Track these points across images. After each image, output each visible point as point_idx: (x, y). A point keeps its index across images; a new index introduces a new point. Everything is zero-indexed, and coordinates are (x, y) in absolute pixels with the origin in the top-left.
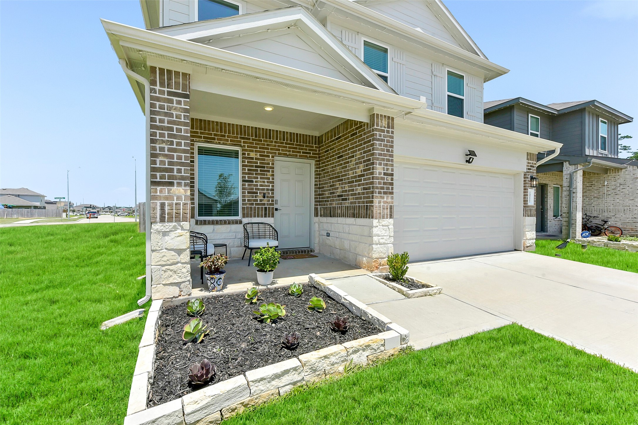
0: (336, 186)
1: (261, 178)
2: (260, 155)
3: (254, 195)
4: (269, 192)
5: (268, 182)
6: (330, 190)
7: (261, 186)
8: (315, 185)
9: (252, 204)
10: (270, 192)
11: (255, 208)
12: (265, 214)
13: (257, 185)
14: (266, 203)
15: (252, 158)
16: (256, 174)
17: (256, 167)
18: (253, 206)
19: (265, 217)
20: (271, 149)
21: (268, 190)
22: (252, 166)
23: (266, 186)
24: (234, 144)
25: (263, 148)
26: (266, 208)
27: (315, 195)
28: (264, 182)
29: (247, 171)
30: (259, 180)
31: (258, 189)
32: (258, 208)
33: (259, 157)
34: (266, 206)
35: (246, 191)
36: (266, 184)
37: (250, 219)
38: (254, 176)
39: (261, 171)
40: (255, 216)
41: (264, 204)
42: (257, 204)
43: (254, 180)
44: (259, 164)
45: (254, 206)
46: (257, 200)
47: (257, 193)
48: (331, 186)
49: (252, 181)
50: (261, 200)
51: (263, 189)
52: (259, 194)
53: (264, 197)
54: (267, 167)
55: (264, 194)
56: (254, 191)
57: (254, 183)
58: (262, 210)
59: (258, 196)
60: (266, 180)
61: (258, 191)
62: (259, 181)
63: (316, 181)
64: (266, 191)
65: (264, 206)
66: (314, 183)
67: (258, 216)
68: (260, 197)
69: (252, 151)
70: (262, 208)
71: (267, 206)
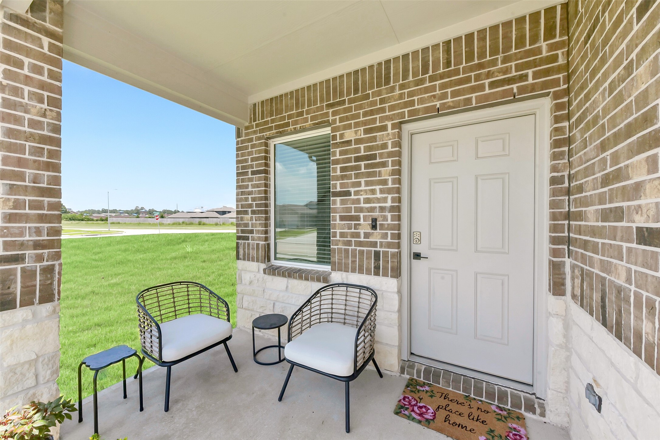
0: (628, 178)
1: (367, 184)
2: (366, 131)
3: (353, 222)
4: (387, 214)
5: (382, 191)
6: (601, 200)
7: (367, 201)
8: (554, 181)
9: (349, 243)
10: (389, 215)
11: (354, 251)
12: (377, 268)
13: (358, 201)
14: (378, 241)
15: (349, 142)
16: (357, 176)
17: (357, 159)
18: (350, 248)
19: (377, 274)
20: (392, 108)
21: (382, 209)
22: (349, 160)
23: (378, 200)
24: (317, 124)
25: (372, 113)
26: (377, 254)
27: (554, 217)
28: (373, 192)
29: (339, 173)
30: (363, 188)
31: (361, 210)
32: (361, 252)
33: (363, 136)
34: (378, 249)
35: (338, 215)
36: (379, 195)
37: (344, 274)
38: (353, 180)
39: (367, 167)
40: (354, 271)
41: (374, 244)
42: (360, 244)
43: (352, 190)
44: (362, 153)
45: (353, 247)
46: (358, 235)
47: (357, 218)
48: (606, 181)
49: (348, 193)
50: (367, 235)
51: (372, 209)
52: (362, 222)
53: (374, 227)
54: (381, 155)
55: (374, 220)
56: (353, 214)
57: (353, 197)
58: (369, 258)
59: (359, 224)
60: (377, 188)
61: (362, 215)
62: (361, 191)
63: (554, 169)
64: (378, 214)
65: (373, 249)
66: (547, 175)
67: (361, 271)
68: (365, 227)
69: (349, 127)
70: (369, 252)
71: (381, 250)
